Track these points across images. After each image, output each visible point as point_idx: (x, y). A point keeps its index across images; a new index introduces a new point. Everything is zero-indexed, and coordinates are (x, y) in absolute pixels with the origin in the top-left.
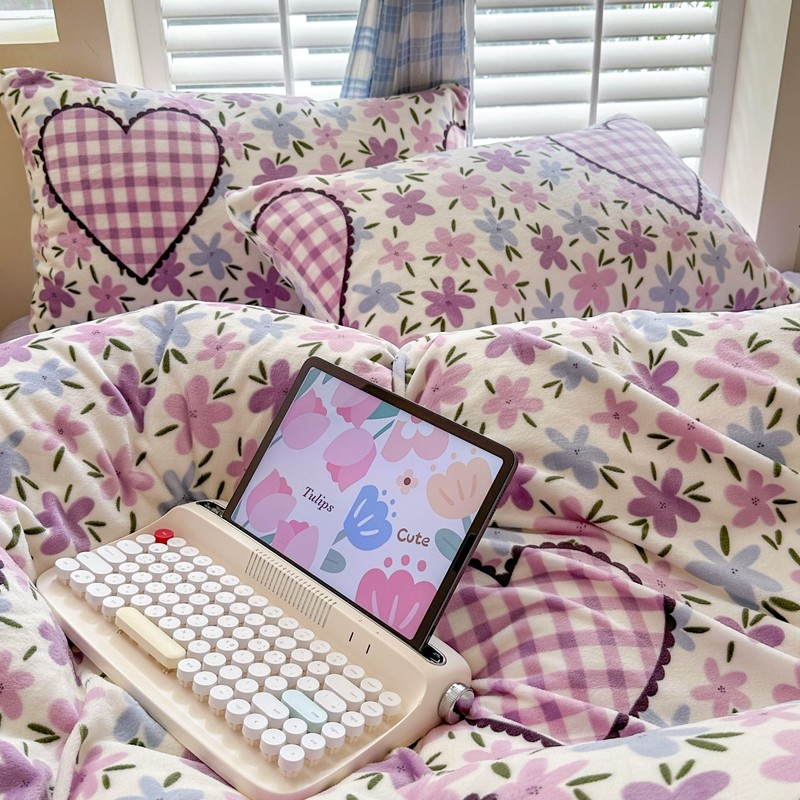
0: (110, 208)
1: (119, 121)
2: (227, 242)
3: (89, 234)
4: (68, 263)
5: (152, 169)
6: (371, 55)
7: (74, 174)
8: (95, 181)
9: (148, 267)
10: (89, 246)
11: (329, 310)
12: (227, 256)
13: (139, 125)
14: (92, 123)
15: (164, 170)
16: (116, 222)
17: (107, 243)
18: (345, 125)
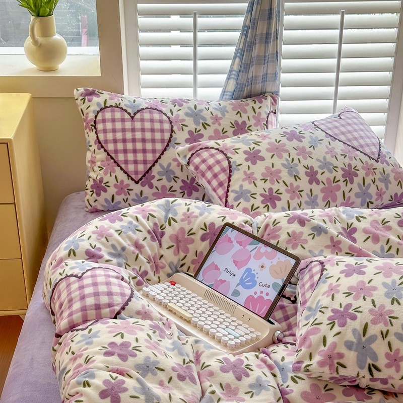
0: (125, 151)
1: (129, 114)
2: (174, 166)
3: (115, 162)
4: (105, 174)
5: (143, 135)
6: (235, 82)
7: (110, 136)
8: (119, 140)
9: (140, 176)
10: (115, 167)
11: (221, 200)
12: (173, 173)
13: (138, 116)
14: (118, 115)
15: (148, 135)
16: (127, 157)
17: (123, 166)
18: (224, 115)
